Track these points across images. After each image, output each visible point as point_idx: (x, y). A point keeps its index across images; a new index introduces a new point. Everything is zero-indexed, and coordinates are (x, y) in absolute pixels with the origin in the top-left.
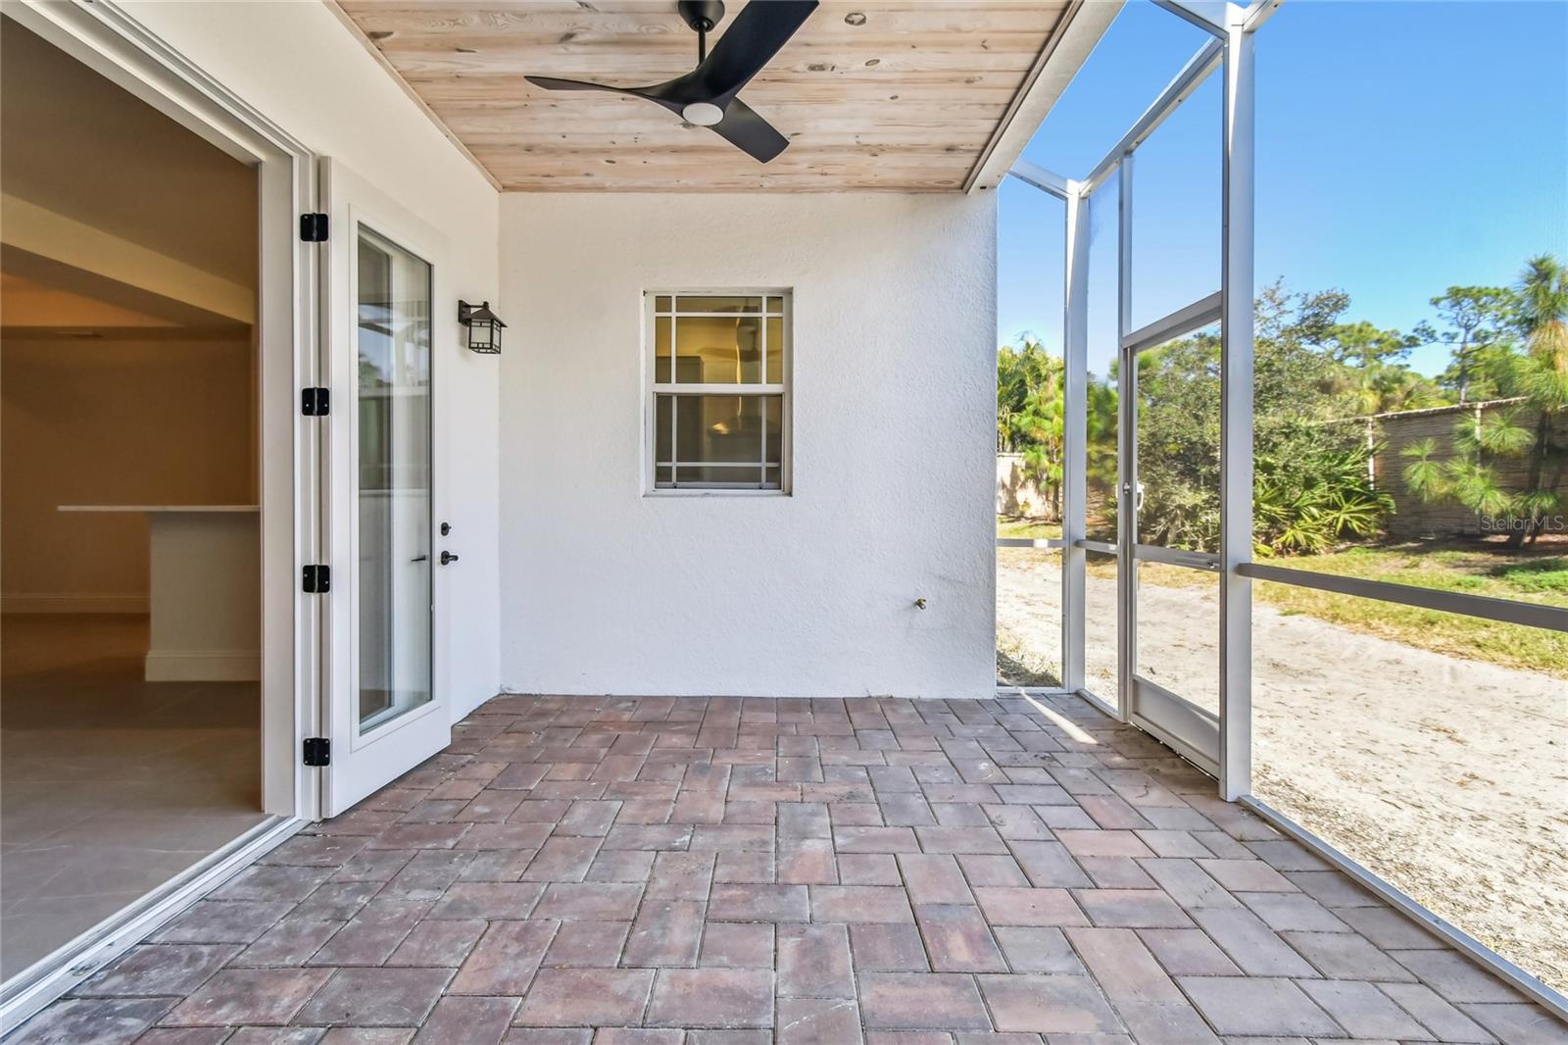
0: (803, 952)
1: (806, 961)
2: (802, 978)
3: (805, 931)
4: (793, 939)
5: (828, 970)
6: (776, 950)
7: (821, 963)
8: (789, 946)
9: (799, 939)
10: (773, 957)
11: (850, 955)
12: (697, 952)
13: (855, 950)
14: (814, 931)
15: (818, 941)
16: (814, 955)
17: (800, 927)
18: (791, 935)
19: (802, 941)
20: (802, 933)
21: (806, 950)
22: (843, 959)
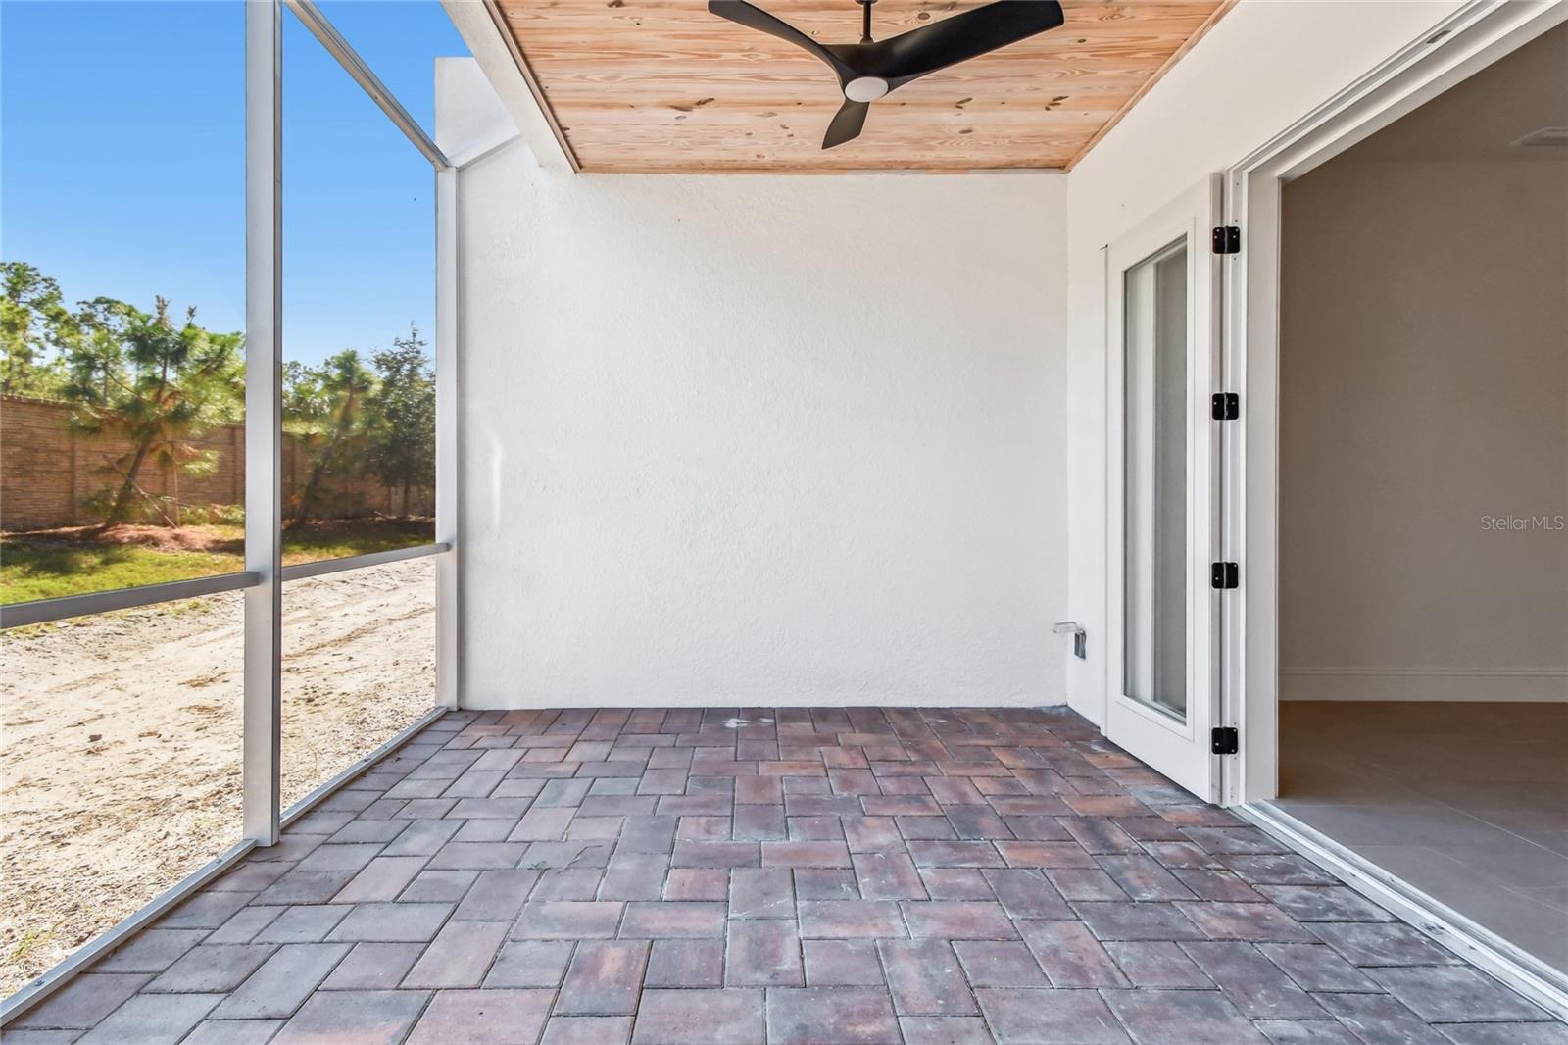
0: (775, 956)
1: (770, 946)
2: (774, 932)
3: (772, 978)
4: (785, 967)
5: (750, 939)
6: (802, 959)
7: (756, 944)
8: (788, 961)
9: (778, 967)
10: (804, 952)
11: (727, 956)
12: (881, 953)
13: (721, 959)
14: (762, 978)
15: (758, 966)
16: (763, 954)
17: (779, 982)
18: (787, 971)
19: (776, 964)
20: (775, 975)
21: (773, 956)
22: (735, 952)
